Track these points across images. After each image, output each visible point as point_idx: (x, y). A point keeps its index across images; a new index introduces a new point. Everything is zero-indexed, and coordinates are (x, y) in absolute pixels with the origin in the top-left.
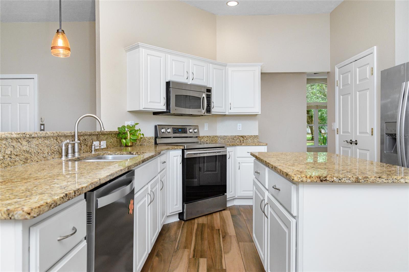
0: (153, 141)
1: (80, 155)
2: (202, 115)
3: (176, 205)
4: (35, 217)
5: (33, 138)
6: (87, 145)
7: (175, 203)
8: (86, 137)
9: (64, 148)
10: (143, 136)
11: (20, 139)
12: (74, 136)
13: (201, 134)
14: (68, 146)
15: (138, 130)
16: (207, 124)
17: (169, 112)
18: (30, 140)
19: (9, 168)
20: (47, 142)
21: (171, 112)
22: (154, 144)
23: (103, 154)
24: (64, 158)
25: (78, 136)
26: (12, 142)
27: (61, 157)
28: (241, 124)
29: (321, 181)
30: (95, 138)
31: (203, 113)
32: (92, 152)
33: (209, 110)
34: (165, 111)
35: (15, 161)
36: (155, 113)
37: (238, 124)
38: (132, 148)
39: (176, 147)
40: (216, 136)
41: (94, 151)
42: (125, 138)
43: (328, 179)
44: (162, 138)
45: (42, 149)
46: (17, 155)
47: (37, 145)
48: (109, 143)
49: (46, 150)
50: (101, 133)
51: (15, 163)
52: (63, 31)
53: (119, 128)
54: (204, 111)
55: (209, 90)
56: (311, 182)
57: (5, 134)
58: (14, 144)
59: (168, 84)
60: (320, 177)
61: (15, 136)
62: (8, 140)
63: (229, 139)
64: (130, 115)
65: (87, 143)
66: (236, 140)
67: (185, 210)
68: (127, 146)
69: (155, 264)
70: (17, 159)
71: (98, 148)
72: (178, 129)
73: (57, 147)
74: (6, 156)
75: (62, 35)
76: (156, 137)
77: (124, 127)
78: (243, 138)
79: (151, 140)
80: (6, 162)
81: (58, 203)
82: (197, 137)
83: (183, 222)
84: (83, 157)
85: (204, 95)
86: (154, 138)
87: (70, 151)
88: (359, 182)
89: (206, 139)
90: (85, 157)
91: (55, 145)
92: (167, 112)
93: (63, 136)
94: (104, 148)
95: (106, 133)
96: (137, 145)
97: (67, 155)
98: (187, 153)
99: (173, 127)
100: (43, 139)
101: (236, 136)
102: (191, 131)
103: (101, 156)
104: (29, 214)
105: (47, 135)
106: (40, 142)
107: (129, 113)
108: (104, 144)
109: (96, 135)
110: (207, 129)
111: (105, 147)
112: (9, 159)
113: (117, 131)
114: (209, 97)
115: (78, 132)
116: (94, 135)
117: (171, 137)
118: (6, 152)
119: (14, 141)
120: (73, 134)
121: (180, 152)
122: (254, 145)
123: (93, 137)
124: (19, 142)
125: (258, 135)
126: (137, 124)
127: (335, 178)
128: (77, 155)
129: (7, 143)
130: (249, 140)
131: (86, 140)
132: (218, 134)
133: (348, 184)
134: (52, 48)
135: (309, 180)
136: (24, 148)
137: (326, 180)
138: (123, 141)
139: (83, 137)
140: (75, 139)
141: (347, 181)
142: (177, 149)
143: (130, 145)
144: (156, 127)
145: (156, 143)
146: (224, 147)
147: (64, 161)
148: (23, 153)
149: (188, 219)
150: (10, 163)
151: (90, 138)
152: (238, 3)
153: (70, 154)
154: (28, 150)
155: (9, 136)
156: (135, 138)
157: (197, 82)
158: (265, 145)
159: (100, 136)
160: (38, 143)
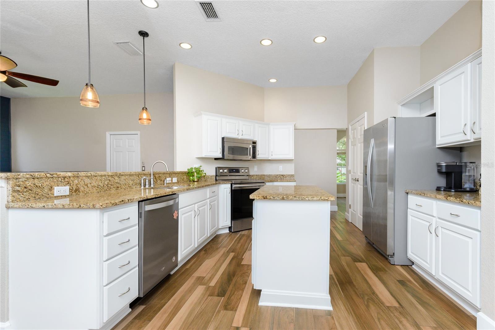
0: (215, 178)
1: (154, 186)
2: (250, 160)
3: (226, 221)
4: (104, 207)
5: (122, 175)
6: (161, 180)
7: (225, 220)
8: (160, 175)
9: (142, 181)
10: (205, 175)
11: (114, 176)
12: (150, 174)
13: (251, 173)
14: (146, 181)
15: (202, 171)
16: (257, 166)
17: (224, 158)
18: (120, 176)
19: (107, 192)
20: (132, 178)
21: (225, 158)
22: (215, 180)
23: (171, 186)
24: (142, 187)
25: (153, 174)
26: (109, 177)
27: (141, 187)
28: (282, 166)
29: (264, 198)
30: (168, 175)
31: (250, 158)
32: (164, 184)
33: (254, 156)
34: (221, 157)
35: (111, 188)
36: (216, 159)
37: (280, 167)
38: (198, 183)
39: (225, 182)
40: (263, 175)
41: (166, 184)
42: (193, 176)
43: (267, 197)
44: (221, 176)
45: (128, 182)
46: (111, 185)
47: (125, 180)
48: (179, 179)
49: (131, 182)
50: (172, 173)
51: (111, 189)
52: (146, 108)
53: (188, 169)
54: (250, 157)
55: (254, 143)
56: (259, 199)
57: (104, 173)
58: (110, 178)
59: (223, 138)
60: (263, 197)
61: (110, 174)
62: (106, 176)
63: (273, 177)
64: (198, 160)
65: (161, 179)
66: (278, 178)
67: (232, 225)
68: (194, 181)
69: (201, 255)
70: (112, 187)
71: (170, 182)
72: (233, 170)
73: (138, 181)
74: (105, 185)
75: (146, 111)
76: (216, 176)
77: (192, 168)
78: (283, 176)
79: (212, 178)
80: (105, 189)
81: (118, 204)
82: (248, 175)
83: (231, 233)
84: (156, 187)
85: (251, 146)
86: (215, 176)
87: (147, 183)
88: (284, 199)
89: (255, 177)
90: (157, 187)
91: (137, 180)
92: (223, 159)
93: (143, 174)
94: (175, 183)
95: (177, 172)
96: (202, 181)
97: (145, 186)
98: (234, 186)
99: (229, 168)
100: (129, 176)
101: (278, 175)
102: (242, 171)
103: (170, 187)
104: (102, 206)
105: (131, 174)
106: (127, 178)
107: (196, 159)
108: (175, 180)
109: (168, 174)
110: (257, 170)
111: (176, 181)
112: (107, 187)
113: (186, 171)
114: (254, 148)
115: (153, 172)
116: (167, 174)
117: (227, 176)
118: (105, 183)
119: (110, 177)
120: (150, 173)
121: (230, 185)
122: (286, 181)
123: (166, 175)
124: (113, 177)
125: (294, 174)
126: (201, 166)
127: (271, 197)
128: (152, 186)
129: (105, 178)
130: (288, 178)
131: (160, 177)
132: (265, 174)
133: (278, 200)
134: (140, 119)
135: (258, 198)
136: (116, 181)
137: (266, 198)
138: (191, 178)
139: (158, 175)
140: (151, 176)
141: (278, 199)
142: (227, 183)
143: (196, 180)
144: (216, 168)
145: (216, 180)
146: (264, 182)
147: (143, 189)
148: (116, 184)
149: (235, 231)
150: (107, 189)
151: (163, 176)
152: (277, 81)
153: (147, 185)
154: (119, 182)
155: (107, 174)
156: (199, 176)
157: (245, 137)
158: (294, 182)
159: (172, 174)
160: (125, 178)
